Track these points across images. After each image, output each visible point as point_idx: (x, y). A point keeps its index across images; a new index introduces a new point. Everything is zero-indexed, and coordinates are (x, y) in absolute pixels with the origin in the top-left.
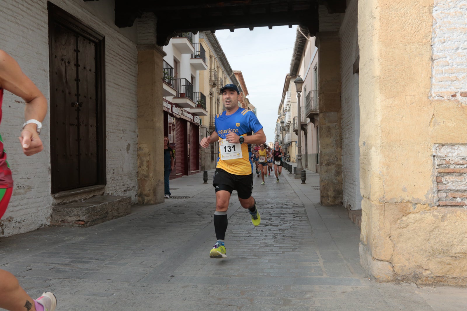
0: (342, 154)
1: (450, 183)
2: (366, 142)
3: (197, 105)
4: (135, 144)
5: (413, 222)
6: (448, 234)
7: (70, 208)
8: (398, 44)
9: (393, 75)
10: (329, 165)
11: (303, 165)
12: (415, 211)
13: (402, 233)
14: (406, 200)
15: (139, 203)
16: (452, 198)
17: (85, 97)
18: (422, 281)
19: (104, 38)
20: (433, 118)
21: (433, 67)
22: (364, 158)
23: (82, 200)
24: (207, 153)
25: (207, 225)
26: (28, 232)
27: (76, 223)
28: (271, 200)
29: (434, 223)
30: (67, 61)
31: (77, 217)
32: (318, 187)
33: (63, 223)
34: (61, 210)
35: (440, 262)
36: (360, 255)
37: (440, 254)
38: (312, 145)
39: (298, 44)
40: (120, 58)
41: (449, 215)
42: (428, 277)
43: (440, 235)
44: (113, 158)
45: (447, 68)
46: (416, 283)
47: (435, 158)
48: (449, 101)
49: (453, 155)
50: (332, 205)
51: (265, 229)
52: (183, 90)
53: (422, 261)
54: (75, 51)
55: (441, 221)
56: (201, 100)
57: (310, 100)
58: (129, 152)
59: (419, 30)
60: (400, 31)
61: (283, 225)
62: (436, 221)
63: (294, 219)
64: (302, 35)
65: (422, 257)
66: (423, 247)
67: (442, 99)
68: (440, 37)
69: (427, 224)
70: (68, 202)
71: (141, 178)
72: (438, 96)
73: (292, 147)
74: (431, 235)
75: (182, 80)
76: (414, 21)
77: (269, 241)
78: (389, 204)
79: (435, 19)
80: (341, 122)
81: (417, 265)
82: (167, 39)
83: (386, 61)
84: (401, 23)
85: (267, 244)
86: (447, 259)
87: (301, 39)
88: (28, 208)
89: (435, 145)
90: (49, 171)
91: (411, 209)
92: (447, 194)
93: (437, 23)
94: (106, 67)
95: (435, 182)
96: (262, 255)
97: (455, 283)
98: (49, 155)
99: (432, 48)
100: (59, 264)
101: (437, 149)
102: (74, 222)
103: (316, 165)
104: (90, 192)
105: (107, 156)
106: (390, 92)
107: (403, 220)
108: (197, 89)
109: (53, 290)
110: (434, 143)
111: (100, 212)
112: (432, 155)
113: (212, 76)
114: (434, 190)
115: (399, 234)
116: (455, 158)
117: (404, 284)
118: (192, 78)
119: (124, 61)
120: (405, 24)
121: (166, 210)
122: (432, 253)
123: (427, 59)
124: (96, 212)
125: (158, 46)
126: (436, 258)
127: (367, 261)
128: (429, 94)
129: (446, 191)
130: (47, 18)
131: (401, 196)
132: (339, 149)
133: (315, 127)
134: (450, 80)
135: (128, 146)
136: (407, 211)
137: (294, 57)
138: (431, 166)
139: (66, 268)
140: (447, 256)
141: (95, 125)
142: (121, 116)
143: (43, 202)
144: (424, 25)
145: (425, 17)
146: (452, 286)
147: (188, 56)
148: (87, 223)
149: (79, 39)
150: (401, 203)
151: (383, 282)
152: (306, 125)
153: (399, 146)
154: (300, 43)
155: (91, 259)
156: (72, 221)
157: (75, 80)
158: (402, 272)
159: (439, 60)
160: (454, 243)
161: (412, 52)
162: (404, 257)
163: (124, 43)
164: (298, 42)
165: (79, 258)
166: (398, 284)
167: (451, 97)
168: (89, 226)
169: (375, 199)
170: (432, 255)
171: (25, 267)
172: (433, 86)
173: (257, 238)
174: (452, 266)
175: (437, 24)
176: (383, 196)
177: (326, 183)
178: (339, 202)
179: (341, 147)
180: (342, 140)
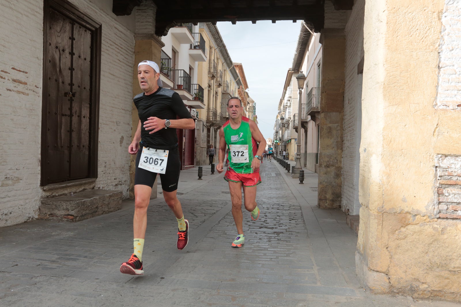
0: (342, 156)
1: (452, 195)
2: (367, 148)
3: (195, 97)
4: (128, 137)
5: (412, 233)
6: (448, 247)
7: (59, 202)
8: (404, 49)
9: (397, 82)
10: (328, 167)
11: (301, 163)
12: (415, 222)
13: (400, 244)
14: (406, 211)
15: (130, 198)
16: (453, 211)
17: (79, 87)
18: (419, 294)
19: (101, 26)
20: (437, 127)
21: (439, 75)
22: (364, 165)
23: (72, 193)
24: (203, 147)
25: (200, 225)
26: (14, 225)
27: (65, 218)
28: (268, 200)
29: (434, 236)
30: (61, 49)
31: (66, 211)
32: (316, 188)
33: (52, 217)
34: (50, 203)
35: (439, 276)
36: (356, 264)
37: (438, 267)
38: (312, 144)
39: (301, 38)
40: (116, 48)
41: (449, 228)
42: (425, 291)
43: (439, 248)
44: (106, 151)
45: (454, 76)
46: (412, 297)
47: (438, 168)
48: (454, 111)
49: (456, 167)
50: (329, 209)
51: (260, 231)
52: (180, 82)
53: (419, 274)
54: (70, 38)
55: (440, 234)
56: (199, 92)
57: (311, 97)
58: (123, 144)
59: (426, 36)
60: (407, 36)
61: (279, 228)
62: (435, 234)
63: (290, 222)
64: (306, 29)
65: (420, 270)
66: (421, 260)
67: (448, 108)
68: (448, 45)
69: (427, 237)
70: (57, 195)
71: (133, 173)
72: (443, 105)
73: (292, 145)
74: (430, 248)
75: (180, 71)
76: (421, 27)
77: (263, 244)
78: (387, 214)
79: (443, 26)
80: (342, 123)
81: (414, 278)
82: (166, 29)
83: (391, 67)
84: (408, 28)
85: (260, 247)
86: (445, 274)
87: (305, 33)
88: (15, 200)
89: (438, 155)
90: (39, 162)
91: (411, 220)
92: (448, 206)
93: (445, 30)
94: (102, 56)
95: (436, 194)
96: (255, 259)
97: (452, 299)
98: (40, 146)
99: (440, 55)
100: (45, 260)
101: (440, 159)
102: (63, 216)
103: (315, 165)
104: (81, 185)
105: (99, 148)
106: (393, 99)
107: (401, 231)
108: (195, 81)
109: (39, 289)
110: (437, 153)
111: (90, 207)
112: (434, 166)
113: (211, 68)
114: (435, 202)
115: (397, 245)
116: (458, 170)
117: (400, 297)
118: (191, 69)
119: (120, 50)
120: (412, 29)
121: (159, 206)
122: (430, 266)
123: (433, 67)
124: (86, 207)
125: (157, 36)
126: (434, 272)
127: (363, 271)
128: (434, 103)
129: (447, 203)
130: (43, 4)
131: (400, 207)
132: (340, 151)
133: (316, 125)
134: (457, 89)
135: (121, 139)
136: (406, 222)
137: (297, 51)
138: (433, 177)
139: (53, 265)
140: (446, 270)
141: (89, 116)
142: (116, 108)
143: (31, 194)
144: (432, 31)
145: (434, 23)
146: (449, 301)
147: (188, 46)
148: (76, 218)
149: (75, 27)
150: (400, 213)
151: (378, 293)
152: (307, 122)
153: (400, 155)
154: (304, 37)
155: (80, 256)
156: (61, 215)
157: (70, 69)
158: (398, 284)
159: (446, 67)
160: (453, 257)
161: (419, 58)
162: (401, 269)
163: (121, 32)
164: (302, 36)
165: (67, 255)
166: (393, 296)
167: (457, 107)
168: (79, 221)
169: (373, 208)
170: (430, 269)
171: (11, 263)
172: (439, 95)
173: (251, 240)
174: (450, 281)
175: (446, 32)
176: (382, 205)
177: (325, 185)
178: (337, 205)
179: (342, 149)
180: (343, 141)
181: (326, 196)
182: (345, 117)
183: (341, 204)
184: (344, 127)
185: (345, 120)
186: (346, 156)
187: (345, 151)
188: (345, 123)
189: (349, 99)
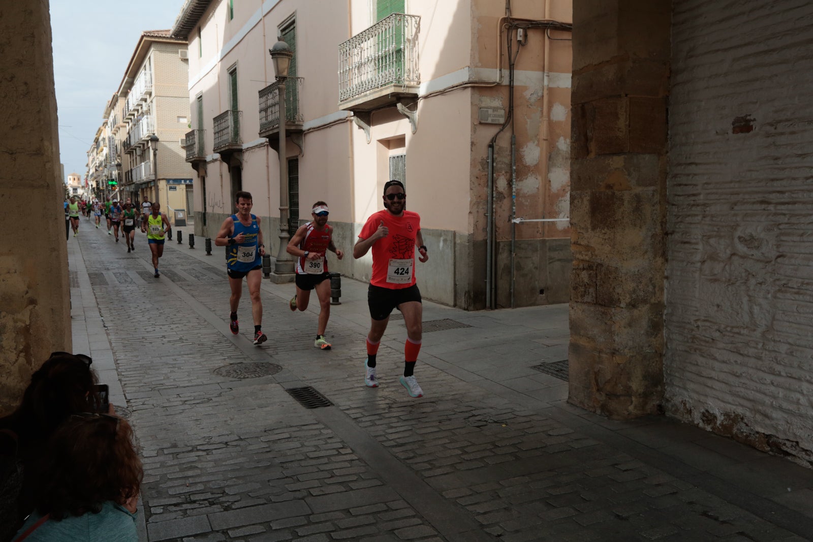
80: (665, 183)
152: (245, 150)
177: (628, 357)
178: (654, 405)
179: (664, 255)
180: (667, 234)
181: (631, 384)
182: (682, 167)
183: (667, 401)
184: (676, 195)
185: (691, 177)
186: (716, 280)
187: (693, 263)
188: (691, 185)
189: (754, 120)
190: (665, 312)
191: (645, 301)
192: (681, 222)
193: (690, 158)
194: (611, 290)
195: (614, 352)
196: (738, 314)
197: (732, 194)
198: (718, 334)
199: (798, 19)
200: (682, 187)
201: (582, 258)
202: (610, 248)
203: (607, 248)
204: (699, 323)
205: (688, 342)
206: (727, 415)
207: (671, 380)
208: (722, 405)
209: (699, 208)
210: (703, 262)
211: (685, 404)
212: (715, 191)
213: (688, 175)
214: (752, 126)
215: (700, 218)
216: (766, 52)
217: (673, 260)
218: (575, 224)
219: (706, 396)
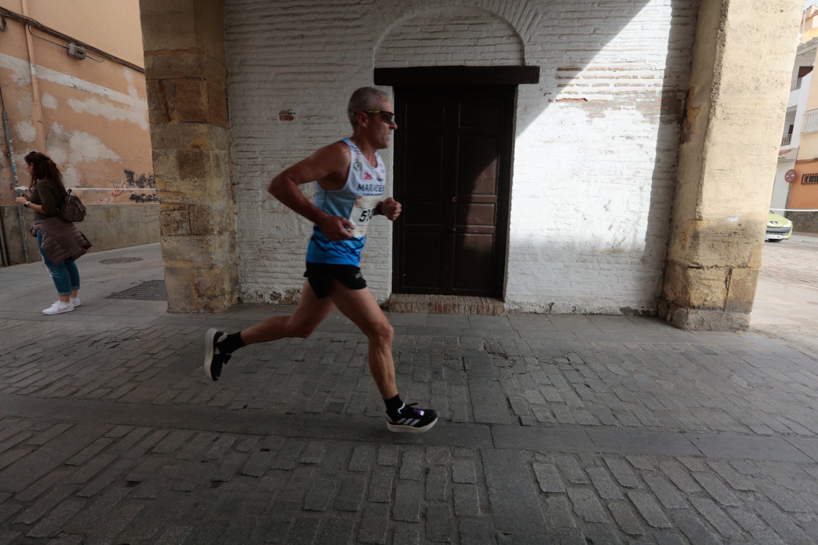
0: (235, 211)
10: (221, 233)
80: (230, 149)
132: (231, 202)
177: (221, 268)
178: (236, 298)
179: (233, 198)
180: (233, 184)
181: (224, 287)
182: (243, 139)
183: (244, 293)
184: (239, 158)
185: (250, 146)
186: (274, 212)
187: (255, 203)
188: (250, 151)
189: (295, 113)
190: (237, 236)
191: (226, 230)
192: (245, 176)
193: (248, 133)
194: (206, 223)
195: (212, 267)
196: (291, 230)
197: (282, 158)
198: (279, 244)
199: (318, 58)
200: (243, 152)
201: (172, 201)
202: (201, 192)
203: (199, 193)
204: (264, 240)
205: (256, 253)
206: (288, 292)
207: (245, 280)
208: (284, 286)
209: (258, 167)
210: (264, 201)
211: (257, 293)
212: (269, 156)
213: (248, 145)
214: (293, 117)
215: (259, 173)
216: (300, 73)
217: (240, 201)
218: (161, 175)
219: (273, 283)
